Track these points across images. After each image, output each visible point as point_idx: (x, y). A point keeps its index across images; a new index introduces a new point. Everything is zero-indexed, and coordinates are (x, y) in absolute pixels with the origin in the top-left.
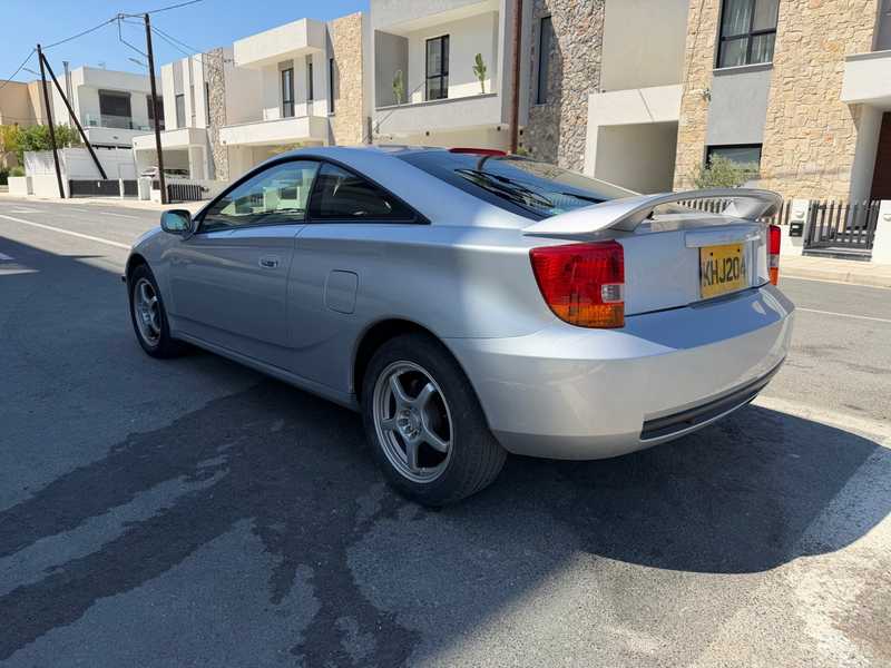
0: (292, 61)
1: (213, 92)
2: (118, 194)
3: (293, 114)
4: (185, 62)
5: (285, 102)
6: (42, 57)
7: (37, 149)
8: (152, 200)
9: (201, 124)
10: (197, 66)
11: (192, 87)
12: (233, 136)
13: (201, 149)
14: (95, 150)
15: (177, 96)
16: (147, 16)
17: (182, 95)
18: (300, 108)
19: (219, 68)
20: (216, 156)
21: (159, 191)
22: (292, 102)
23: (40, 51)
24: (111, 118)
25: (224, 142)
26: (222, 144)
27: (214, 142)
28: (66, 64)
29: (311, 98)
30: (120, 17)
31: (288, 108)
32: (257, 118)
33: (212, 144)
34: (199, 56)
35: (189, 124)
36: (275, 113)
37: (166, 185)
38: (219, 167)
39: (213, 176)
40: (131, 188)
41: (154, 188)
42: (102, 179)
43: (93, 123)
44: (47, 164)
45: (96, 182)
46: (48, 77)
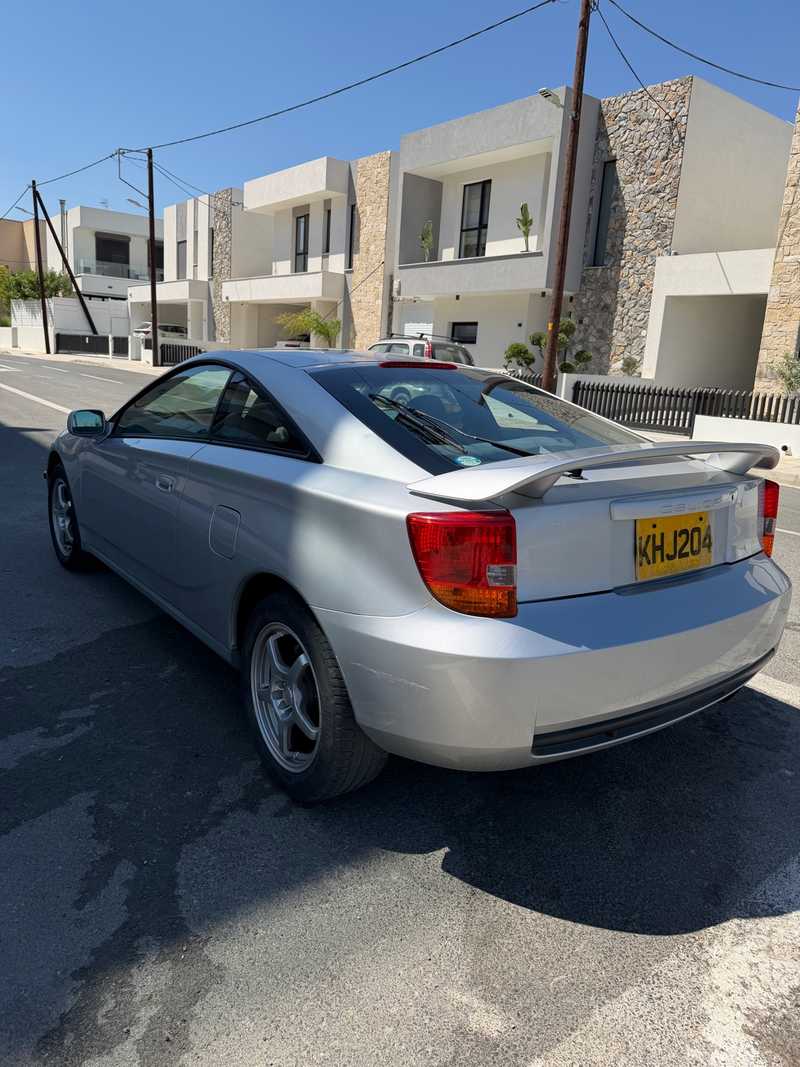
0: (307, 206)
1: (218, 239)
2: (107, 352)
3: (305, 269)
4: (190, 203)
5: (297, 254)
6: (36, 195)
7: (25, 297)
8: (143, 361)
9: (203, 275)
10: (203, 210)
11: (196, 233)
12: (239, 291)
13: (201, 303)
14: (86, 300)
15: (179, 243)
16: (150, 151)
17: (185, 241)
18: (314, 263)
19: (227, 208)
20: (218, 314)
21: (150, 352)
22: (305, 253)
23: (34, 188)
24: (107, 265)
25: (227, 298)
26: (224, 300)
27: (215, 297)
28: (62, 203)
29: (328, 251)
30: (121, 152)
31: (300, 266)
32: (266, 272)
33: (213, 300)
34: (204, 199)
35: (190, 275)
36: (284, 266)
37: (159, 345)
38: (220, 327)
39: (212, 337)
40: (121, 348)
41: (147, 347)
42: (91, 334)
43: (87, 270)
44: (33, 313)
45: (84, 337)
46: (41, 216)
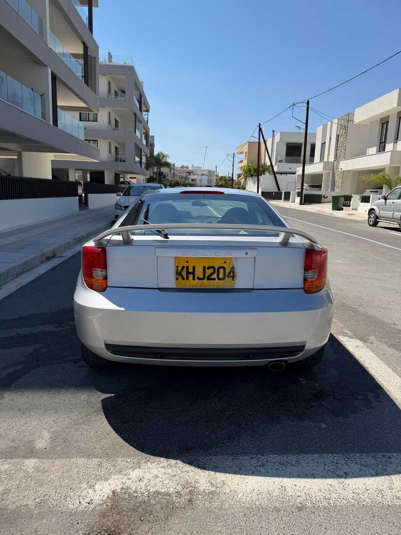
0: (389, 116)
1: (341, 140)
2: (281, 199)
3: (384, 150)
4: (329, 123)
5: (381, 143)
6: (260, 129)
7: (252, 176)
8: (296, 203)
9: (332, 159)
10: (335, 126)
11: (330, 138)
12: (347, 165)
13: (330, 173)
14: (278, 176)
15: (322, 144)
16: (308, 101)
17: (325, 143)
18: (389, 147)
19: (346, 123)
20: (337, 177)
21: (299, 198)
22: (385, 142)
23: (260, 126)
24: (290, 158)
25: (341, 169)
26: (340, 170)
27: (336, 169)
28: (274, 131)
29: (397, 139)
30: (294, 105)
31: (382, 148)
32: (363, 153)
33: (335, 170)
34: (336, 121)
35: (325, 160)
36: (373, 150)
37: (303, 194)
38: (337, 184)
39: (333, 189)
40: (287, 197)
41: (298, 196)
42: (277, 191)
43: (281, 161)
44: (254, 183)
45: (273, 193)
46: (262, 140)
